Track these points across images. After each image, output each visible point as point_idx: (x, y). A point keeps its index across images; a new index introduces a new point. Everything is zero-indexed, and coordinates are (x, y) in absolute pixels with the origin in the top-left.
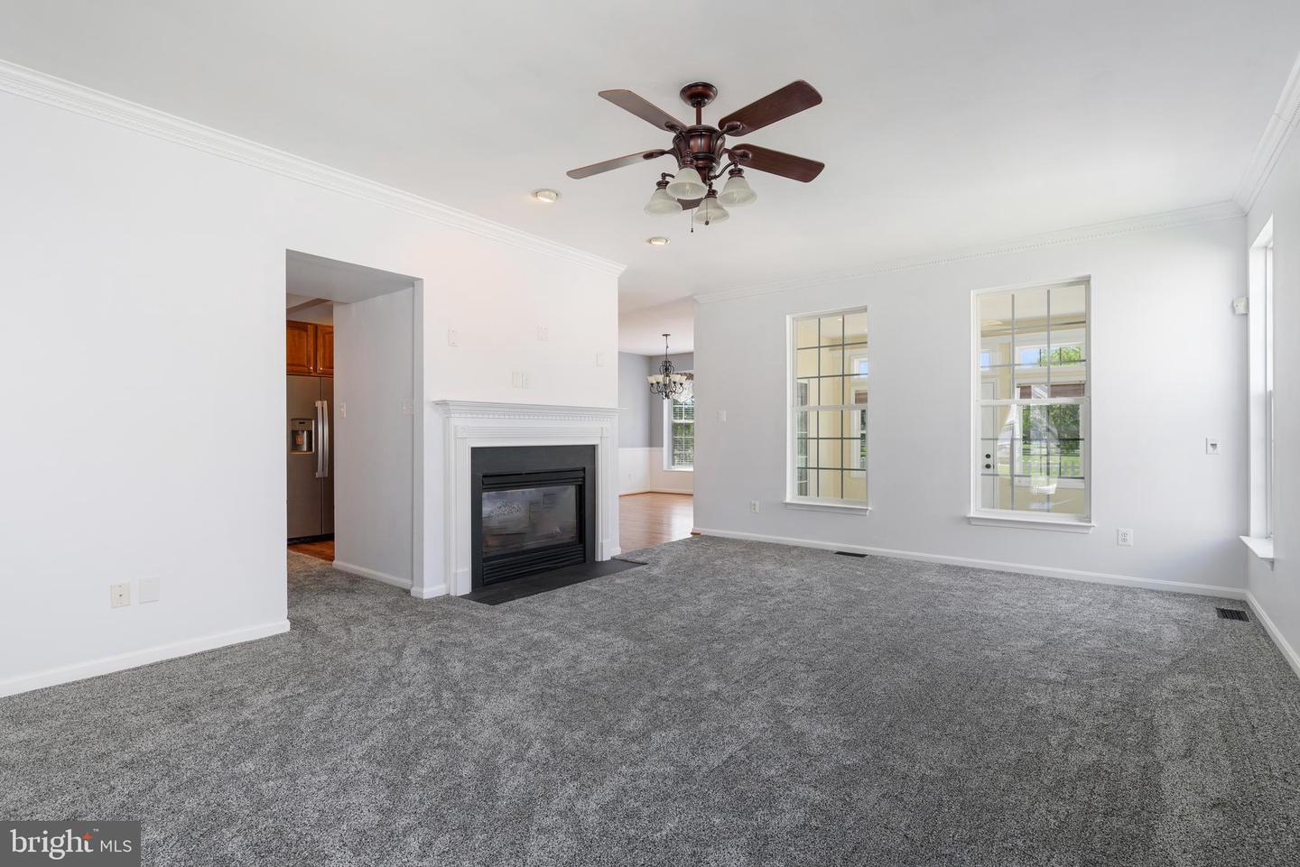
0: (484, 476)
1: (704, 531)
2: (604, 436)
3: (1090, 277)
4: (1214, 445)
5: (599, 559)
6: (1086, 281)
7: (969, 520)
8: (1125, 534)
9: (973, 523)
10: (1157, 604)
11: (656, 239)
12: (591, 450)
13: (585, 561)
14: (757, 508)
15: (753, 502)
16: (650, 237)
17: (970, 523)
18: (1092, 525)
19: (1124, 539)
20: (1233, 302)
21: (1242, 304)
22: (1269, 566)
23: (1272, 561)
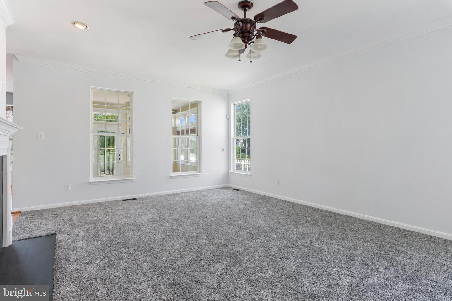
3: (199, 102)
4: (223, 150)
7: (171, 177)
9: (173, 178)
15: (67, 185)
17: (171, 178)
18: (202, 173)
19: (208, 176)
20: (226, 115)
21: (229, 116)
22: (250, 176)
23: (250, 175)
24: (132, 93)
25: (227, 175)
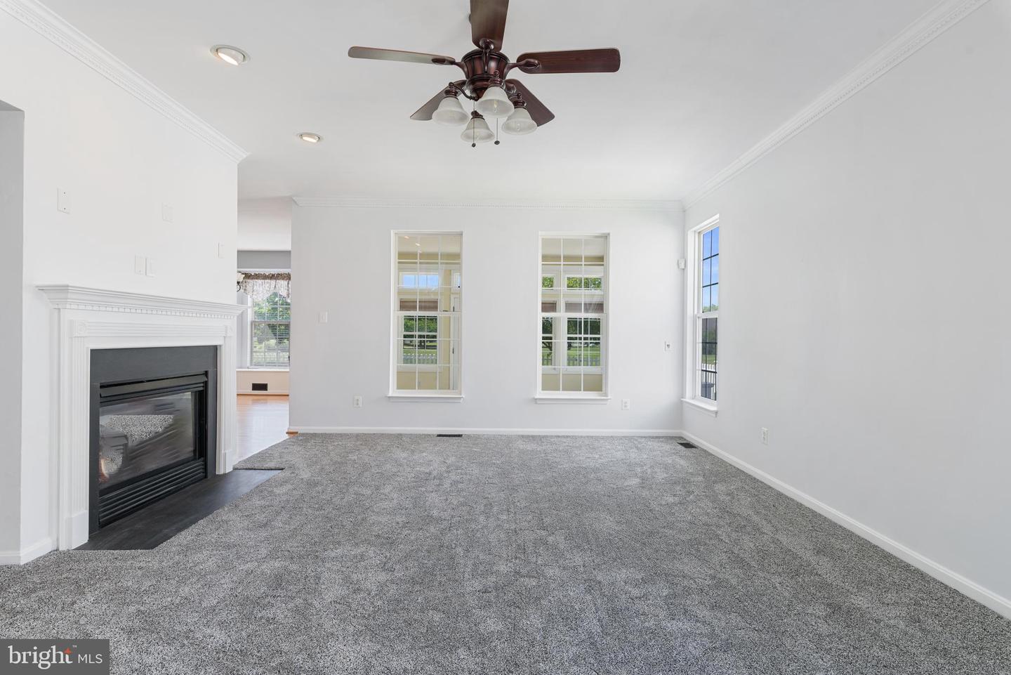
0: (102, 387)
1: (301, 429)
2: (228, 335)
3: (609, 234)
4: (668, 346)
5: (220, 471)
6: (606, 237)
7: (536, 400)
8: (626, 403)
9: (538, 402)
10: (655, 445)
11: (310, 135)
12: (214, 350)
13: (206, 477)
14: (360, 403)
15: (356, 397)
16: (302, 132)
17: (536, 403)
18: (609, 398)
19: (626, 406)
20: (678, 261)
21: (683, 264)
22: (714, 415)
23: (716, 413)
24: (461, 234)
25: (679, 408)
